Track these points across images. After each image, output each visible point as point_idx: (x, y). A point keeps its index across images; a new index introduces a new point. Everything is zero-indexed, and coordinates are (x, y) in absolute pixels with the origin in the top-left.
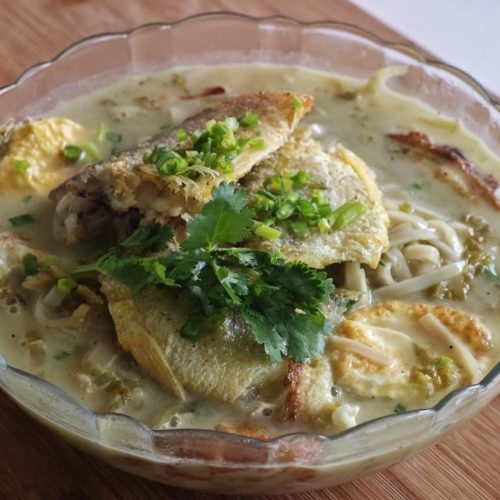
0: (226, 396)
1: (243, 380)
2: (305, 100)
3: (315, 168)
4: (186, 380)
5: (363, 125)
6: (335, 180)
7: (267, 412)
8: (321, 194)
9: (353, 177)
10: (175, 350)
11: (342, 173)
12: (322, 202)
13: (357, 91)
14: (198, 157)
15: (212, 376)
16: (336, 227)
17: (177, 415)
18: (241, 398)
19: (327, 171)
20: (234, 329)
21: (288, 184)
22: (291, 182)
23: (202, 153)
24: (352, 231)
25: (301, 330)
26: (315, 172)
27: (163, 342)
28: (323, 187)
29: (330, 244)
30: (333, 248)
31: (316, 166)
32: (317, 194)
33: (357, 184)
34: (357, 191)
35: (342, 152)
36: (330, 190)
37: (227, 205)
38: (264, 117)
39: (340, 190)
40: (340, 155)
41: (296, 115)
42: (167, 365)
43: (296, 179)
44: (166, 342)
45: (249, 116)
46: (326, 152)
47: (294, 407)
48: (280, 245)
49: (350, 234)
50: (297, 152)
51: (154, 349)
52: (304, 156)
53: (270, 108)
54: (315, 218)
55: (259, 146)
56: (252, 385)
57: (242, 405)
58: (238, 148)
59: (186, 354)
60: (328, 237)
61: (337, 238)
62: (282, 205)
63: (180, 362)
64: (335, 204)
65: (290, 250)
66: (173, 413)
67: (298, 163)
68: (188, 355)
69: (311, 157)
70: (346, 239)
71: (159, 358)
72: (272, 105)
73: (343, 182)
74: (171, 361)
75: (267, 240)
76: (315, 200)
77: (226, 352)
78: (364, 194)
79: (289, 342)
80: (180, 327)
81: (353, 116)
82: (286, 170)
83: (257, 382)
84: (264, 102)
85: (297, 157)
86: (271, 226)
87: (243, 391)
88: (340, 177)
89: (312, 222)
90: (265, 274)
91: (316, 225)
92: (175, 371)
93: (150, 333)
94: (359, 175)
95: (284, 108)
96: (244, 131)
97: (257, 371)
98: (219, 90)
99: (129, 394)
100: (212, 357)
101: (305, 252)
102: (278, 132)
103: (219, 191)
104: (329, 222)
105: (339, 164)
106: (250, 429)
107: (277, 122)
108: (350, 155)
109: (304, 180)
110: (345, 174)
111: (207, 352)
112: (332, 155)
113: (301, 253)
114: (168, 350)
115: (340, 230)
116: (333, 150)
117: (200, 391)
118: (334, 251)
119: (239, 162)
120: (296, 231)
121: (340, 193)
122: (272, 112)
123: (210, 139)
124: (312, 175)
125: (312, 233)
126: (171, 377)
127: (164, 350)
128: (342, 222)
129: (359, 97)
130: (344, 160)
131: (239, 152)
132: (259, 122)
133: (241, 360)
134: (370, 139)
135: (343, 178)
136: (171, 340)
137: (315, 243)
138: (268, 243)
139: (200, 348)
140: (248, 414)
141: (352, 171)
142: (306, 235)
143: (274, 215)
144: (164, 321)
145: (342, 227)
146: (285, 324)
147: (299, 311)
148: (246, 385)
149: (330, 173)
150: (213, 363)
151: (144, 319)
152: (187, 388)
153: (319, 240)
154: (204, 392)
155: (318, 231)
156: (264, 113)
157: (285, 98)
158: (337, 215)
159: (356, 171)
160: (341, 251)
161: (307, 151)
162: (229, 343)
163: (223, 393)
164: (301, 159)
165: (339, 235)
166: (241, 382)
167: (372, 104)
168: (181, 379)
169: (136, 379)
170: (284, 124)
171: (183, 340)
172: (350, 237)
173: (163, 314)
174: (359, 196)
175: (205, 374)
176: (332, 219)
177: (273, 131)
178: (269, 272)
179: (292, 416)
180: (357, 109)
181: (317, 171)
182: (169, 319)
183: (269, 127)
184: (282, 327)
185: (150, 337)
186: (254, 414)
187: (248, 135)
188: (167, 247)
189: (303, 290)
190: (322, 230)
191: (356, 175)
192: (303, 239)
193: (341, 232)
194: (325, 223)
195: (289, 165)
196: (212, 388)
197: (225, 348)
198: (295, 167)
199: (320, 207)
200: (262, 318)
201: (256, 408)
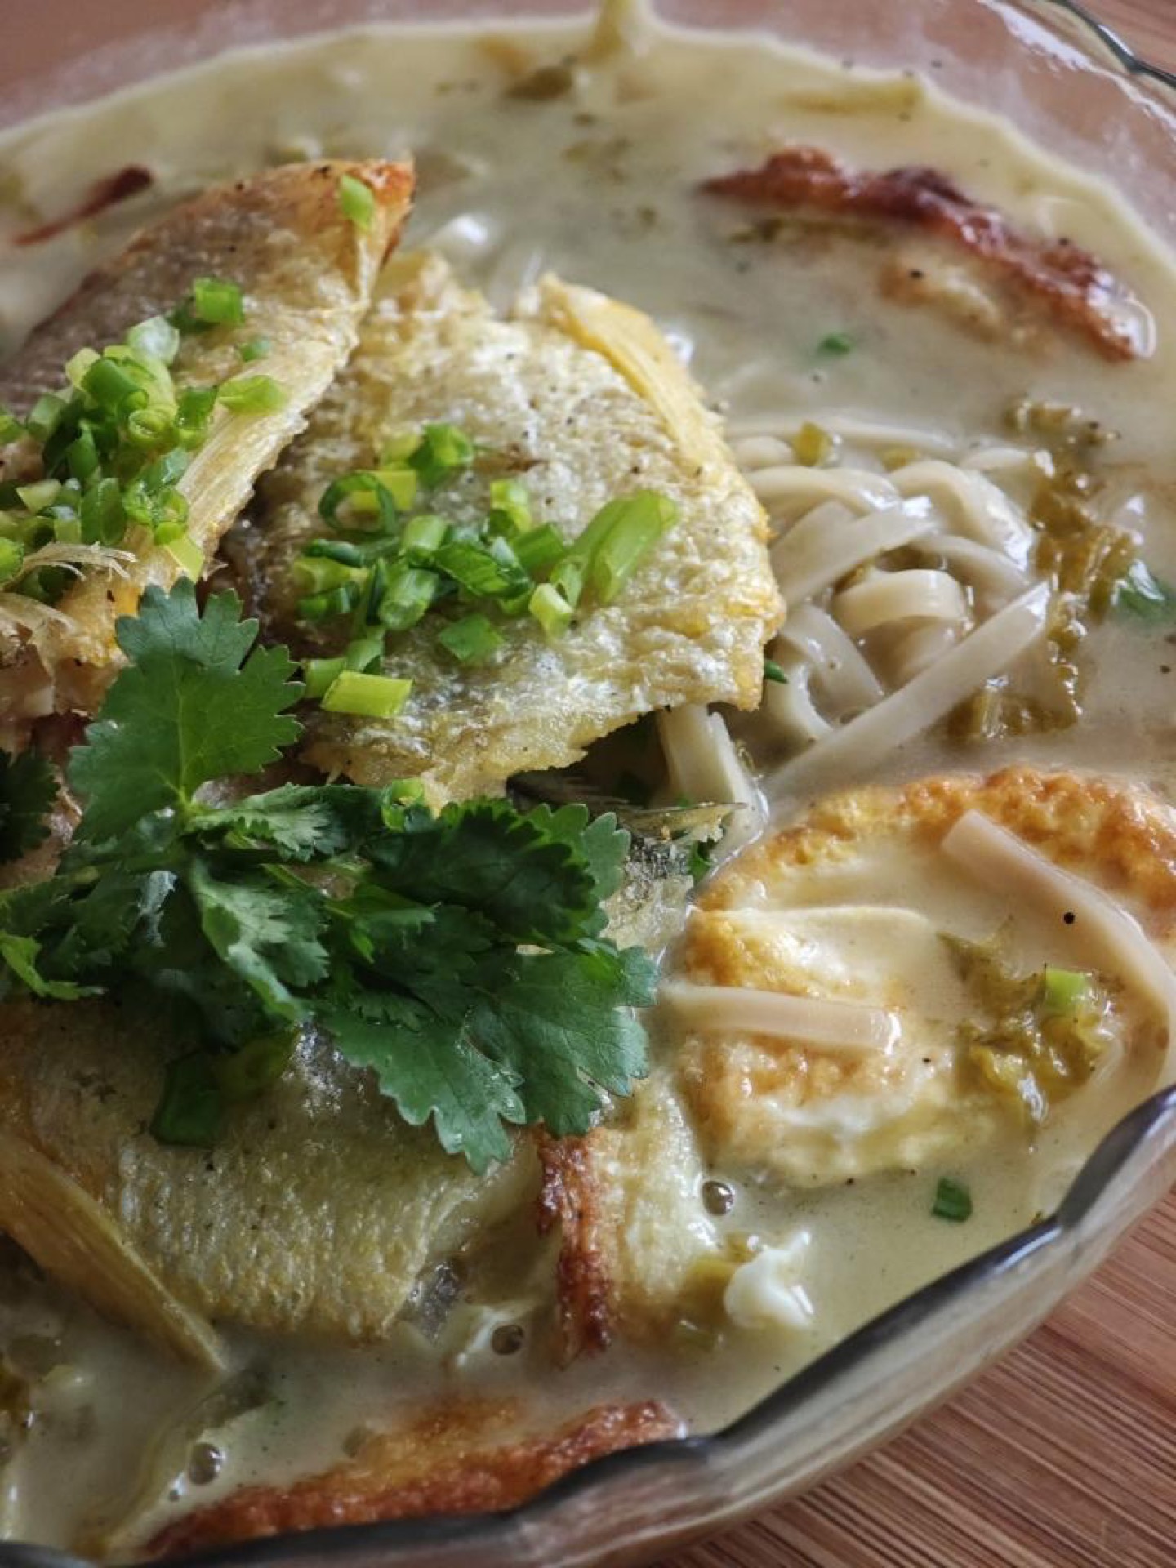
0: (355, 1322)
1: (398, 1252)
2: (379, 182)
3: (480, 398)
4: (210, 1298)
5: (618, 177)
6: (552, 423)
7: (505, 1341)
8: (516, 496)
9: (611, 394)
10: (150, 1197)
11: (573, 391)
12: (524, 520)
13: (571, 60)
14: (59, 500)
15: (292, 1263)
16: (592, 597)
17: (205, 1438)
18: (407, 1314)
19: (519, 395)
20: (331, 1065)
21: (401, 483)
22: (411, 475)
23: (73, 484)
24: (645, 599)
25: (555, 1012)
26: (483, 415)
27: (104, 1180)
28: (518, 463)
29: (586, 664)
30: (600, 677)
31: (482, 389)
32: (503, 497)
33: (628, 414)
34: (637, 443)
35: (560, 303)
36: (544, 462)
37: (188, 663)
38: (263, 277)
39: (579, 455)
40: (559, 315)
41: (362, 244)
42: (136, 1259)
43: (422, 459)
44: (117, 1178)
45: (205, 293)
46: (509, 317)
47: (591, 1303)
48: (415, 724)
49: (646, 608)
50: (409, 352)
51: (79, 1212)
52: (438, 359)
53: (279, 237)
54: (514, 592)
55: (259, 402)
56: (435, 1256)
57: (417, 1336)
58: (186, 434)
59: (189, 1204)
60: (574, 643)
61: (605, 638)
62: (397, 576)
63: (177, 1234)
64: (572, 513)
65: (455, 732)
66: (192, 1435)
67: (424, 392)
68: (198, 1206)
69: (461, 361)
70: (634, 631)
71: (108, 1241)
72: (279, 225)
73: (582, 422)
74: (147, 1241)
75: (369, 720)
76: (500, 522)
77: (320, 1161)
78: (657, 448)
79: (522, 1069)
80: (148, 1109)
81: (576, 153)
82: (386, 429)
83: (445, 1244)
84: (254, 216)
85: (415, 370)
86: (372, 669)
87: (408, 1289)
88: (570, 404)
89: (509, 606)
90: (379, 867)
91: (524, 612)
92: (168, 1276)
93: (53, 1158)
94: (630, 379)
95: (320, 228)
96: (208, 347)
97: (438, 1202)
98: (133, 181)
99: (35, 1395)
100: (277, 1191)
101: (506, 727)
102: (319, 321)
103: (143, 629)
104: (561, 591)
105: (559, 356)
106: (461, 1419)
107: (307, 286)
108: (590, 305)
109: (449, 456)
110: (584, 394)
111: (258, 1177)
112: (532, 320)
113: (495, 733)
114: (130, 1204)
115: (610, 605)
116: (529, 303)
117: (266, 1323)
118: (603, 688)
119: (203, 480)
120: (461, 653)
121: (580, 467)
122: (287, 251)
123: (85, 426)
124: (472, 426)
125: (517, 641)
126: (161, 1299)
127: (114, 1205)
128: (608, 576)
129: (583, 79)
130: (572, 331)
131: (194, 446)
132: (249, 303)
133: (376, 1178)
134: (648, 216)
135: (582, 407)
136: (128, 1165)
137: (534, 677)
138: (376, 732)
139: (232, 1167)
140: (446, 1363)
141: (606, 370)
142: (499, 657)
143: (374, 620)
144: (93, 1104)
145: (611, 593)
146: (495, 1009)
147: (529, 950)
148: (413, 1268)
149: (533, 404)
150: (287, 1215)
151: (27, 1114)
152: (222, 1321)
153: (549, 662)
154: (282, 1324)
155: (537, 630)
156: (264, 259)
157: (318, 189)
158: (583, 559)
159: (617, 367)
160: (628, 679)
161: (444, 339)
162: (326, 1124)
163: (345, 1314)
164: (428, 371)
165: (608, 621)
166: (394, 1262)
167: (629, 92)
168: (192, 1296)
169: (48, 1327)
170: (330, 286)
171: (170, 1153)
172: (648, 622)
173: (85, 1082)
174: (646, 460)
175: (267, 1262)
176: (573, 581)
177: (302, 324)
178: (390, 858)
179: (591, 1334)
180: (585, 120)
181: (490, 405)
182: (104, 1093)
183: (285, 314)
184: (487, 1022)
185: (58, 1175)
186: (462, 1359)
187: (220, 360)
188: (47, 832)
189: (521, 892)
190: (547, 626)
191: (619, 384)
192: (490, 672)
193: (614, 612)
194: (551, 601)
195: (395, 411)
196: (302, 1304)
197: (313, 1148)
198: (417, 409)
199: (521, 543)
200: (409, 1015)
201: (467, 1335)
